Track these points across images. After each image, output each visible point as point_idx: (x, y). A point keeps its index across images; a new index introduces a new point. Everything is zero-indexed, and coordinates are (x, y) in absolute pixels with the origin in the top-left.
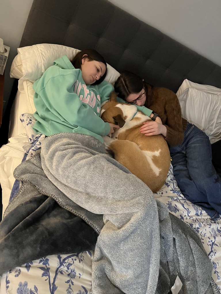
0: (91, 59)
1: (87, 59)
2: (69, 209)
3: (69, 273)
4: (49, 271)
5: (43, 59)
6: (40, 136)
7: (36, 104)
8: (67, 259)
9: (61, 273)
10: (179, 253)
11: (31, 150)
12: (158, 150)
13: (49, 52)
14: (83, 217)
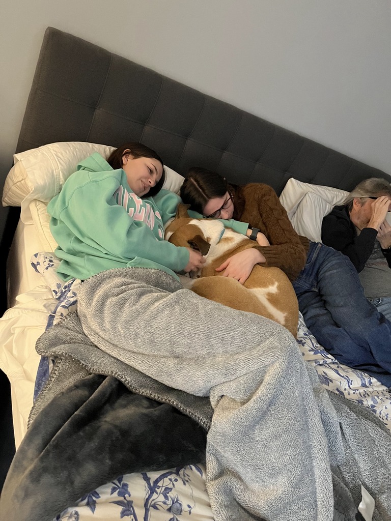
0: (136, 156)
1: (130, 156)
2: (146, 392)
3: (170, 506)
4: (133, 505)
5: (60, 163)
6: (72, 283)
7: (57, 234)
8: (161, 479)
9: (155, 507)
10: (354, 448)
11: (59, 309)
12: (273, 284)
13: (68, 153)
14: (173, 403)
